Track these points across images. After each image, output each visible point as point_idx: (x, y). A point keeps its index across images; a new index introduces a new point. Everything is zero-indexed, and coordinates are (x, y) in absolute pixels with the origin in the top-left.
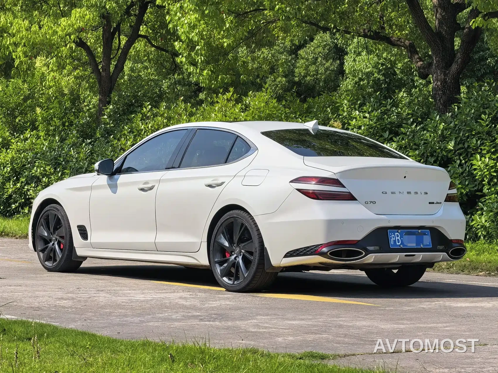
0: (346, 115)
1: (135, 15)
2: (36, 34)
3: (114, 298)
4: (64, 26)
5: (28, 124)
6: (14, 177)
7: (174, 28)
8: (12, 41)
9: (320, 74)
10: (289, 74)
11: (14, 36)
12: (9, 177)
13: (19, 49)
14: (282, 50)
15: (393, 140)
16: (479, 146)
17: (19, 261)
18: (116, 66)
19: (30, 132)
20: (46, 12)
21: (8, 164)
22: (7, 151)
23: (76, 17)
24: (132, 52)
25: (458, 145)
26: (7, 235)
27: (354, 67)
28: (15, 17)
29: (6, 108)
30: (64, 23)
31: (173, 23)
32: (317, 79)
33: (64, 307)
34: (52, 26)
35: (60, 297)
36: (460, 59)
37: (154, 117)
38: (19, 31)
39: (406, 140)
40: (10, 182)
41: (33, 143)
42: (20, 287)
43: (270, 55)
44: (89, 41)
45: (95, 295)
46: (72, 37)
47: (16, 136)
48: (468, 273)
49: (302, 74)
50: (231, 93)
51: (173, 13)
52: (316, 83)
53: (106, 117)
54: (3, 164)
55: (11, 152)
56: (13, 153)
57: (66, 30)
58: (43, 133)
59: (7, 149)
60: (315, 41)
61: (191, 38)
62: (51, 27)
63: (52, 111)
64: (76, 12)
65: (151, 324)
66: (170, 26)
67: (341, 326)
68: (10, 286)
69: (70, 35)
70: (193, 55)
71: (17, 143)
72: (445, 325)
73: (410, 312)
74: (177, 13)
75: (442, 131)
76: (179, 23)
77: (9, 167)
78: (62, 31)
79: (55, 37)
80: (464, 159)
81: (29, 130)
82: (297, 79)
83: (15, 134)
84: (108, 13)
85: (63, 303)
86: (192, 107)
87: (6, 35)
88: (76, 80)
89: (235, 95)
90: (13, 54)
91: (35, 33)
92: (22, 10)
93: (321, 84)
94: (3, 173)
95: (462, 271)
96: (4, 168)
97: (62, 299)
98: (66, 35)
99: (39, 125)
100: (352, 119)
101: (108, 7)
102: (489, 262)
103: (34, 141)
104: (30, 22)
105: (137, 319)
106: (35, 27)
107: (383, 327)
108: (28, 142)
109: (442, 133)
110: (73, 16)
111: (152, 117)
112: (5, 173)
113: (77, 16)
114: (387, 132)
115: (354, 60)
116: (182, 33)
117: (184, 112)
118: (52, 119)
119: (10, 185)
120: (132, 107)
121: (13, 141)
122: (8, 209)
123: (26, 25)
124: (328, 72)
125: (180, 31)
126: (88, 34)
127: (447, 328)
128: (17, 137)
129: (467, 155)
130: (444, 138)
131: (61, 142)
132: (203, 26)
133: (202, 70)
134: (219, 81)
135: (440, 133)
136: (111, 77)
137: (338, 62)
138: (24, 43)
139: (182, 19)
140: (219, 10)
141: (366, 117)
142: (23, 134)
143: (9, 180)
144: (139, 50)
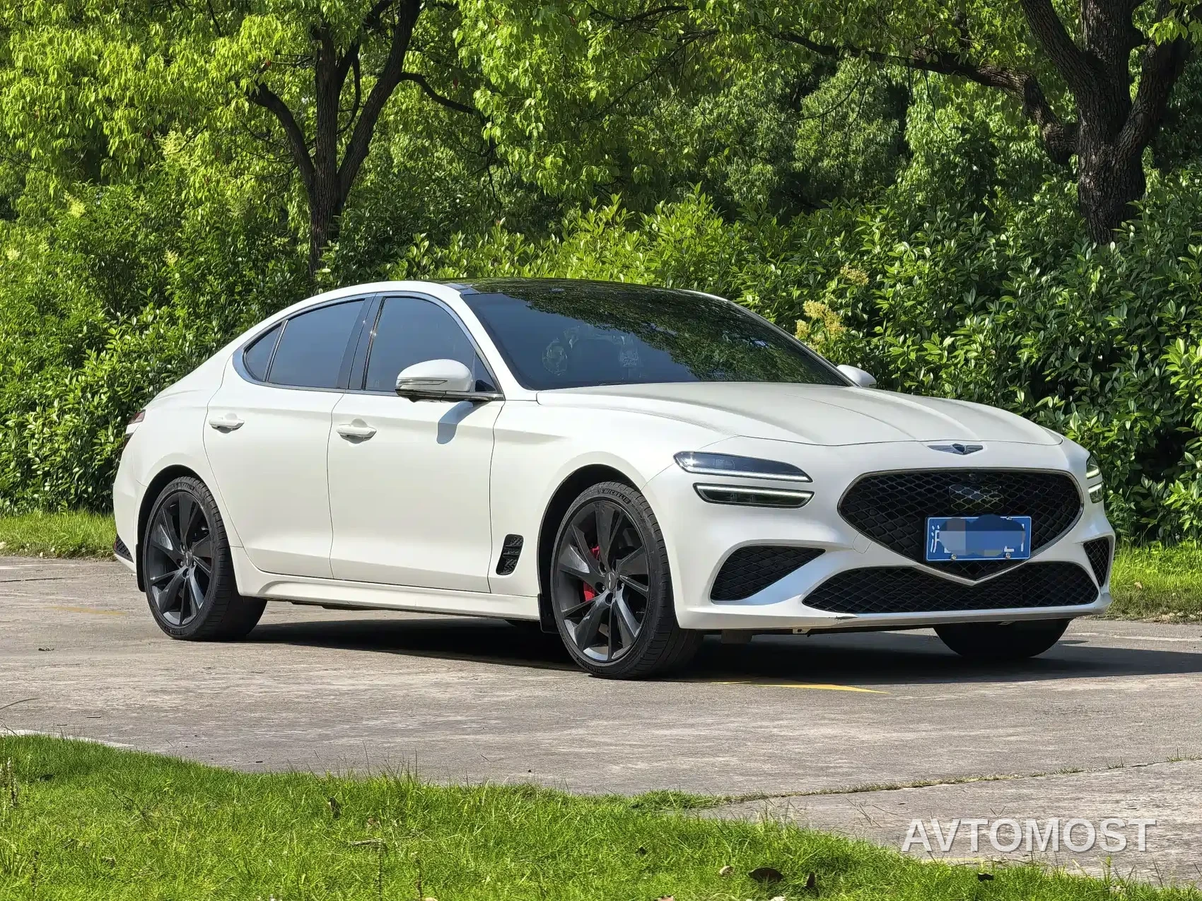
0: (879, 253)
1: (393, 26)
2: (157, 77)
3: (284, 688)
4: (223, 56)
5: (149, 291)
6: (116, 417)
7: (470, 58)
8: (100, 96)
9: (854, 152)
10: (780, 153)
11: (106, 82)
12: (105, 416)
13: (118, 114)
14: (763, 98)
15: (987, 309)
16: (1184, 319)
17: (97, 612)
18: (350, 148)
19: (153, 309)
20: (180, 24)
21: (102, 386)
22: (98, 355)
23: (250, 37)
24: (389, 113)
25: (1136, 316)
26: (93, 552)
27: (928, 135)
28: (107, 37)
29: (97, 255)
30: (223, 51)
31: (470, 45)
32: (846, 165)
33: (158, 710)
34: (195, 57)
35: (158, 688)
36: (1141, 115)
37: (437, 268)
38: (117, 71)
39: (1017, 309)
40: (107, 429)
41: (159, 336)
42: (77, 669)
43: (735, 110)
44: (286, 90)
45: (241, 682)
46: (244, 83)
47: (121, 319)
48: (1136, 616)
49: (812, 153)
50: (615, 208)
51: (469, 23)
52: (843, 174)
53: (327, 270)
54: (92, 386)
55: (108, 357)
56: (115, 359)
57: (229, 67)
58: (185, 311)
59: (99, 352)
60: (839, 74)
61: (511, 80)
62: (193, 59)
63: (202, 259)
64: (251, 26)
65: (344, 741)
66: (463, 53)
67: (770, 738)
68: (55, 666)
69: (236, 78)
70: (518, 120)
71: (122, 336)
72: (1011, 731)
73: (947, 705)
74: (477, 21)
75: (1100, 285)
76: (482, 45)
77: (105, 393)
78: (219, 68)
79: (203, 85)
80: (1151, 351)
81: (151, 305)
82: (798, 165)
83: (119, 314)
84: (324, 24)
85: (160, 700)
86: (526, 241)
87: (86, 79)
88: (260, 185)
89: (625, 211)
90: (105, 124)
91: (156, 74)
92: (125, 21)
93: (857, 177)
94: (92, 409)
95: (1124, 612)
96: (93, 397)
97: (164, 691)
98: (228, 80)
99: (172, 294)
100: (891, 261)
101: (325, 9)
102: (1187, 590)
103: (162, 331)
104: (143, 49)
105: (314, 732)
106: (156, 60)
107: (866, 738)
108: (147, 332)
109: (1099, 291)
110: (244, 32)
111: (432, 267)
112: (96, 408)
113: (254, 32)
114: (974, 292)
115: (930, 118)
116: (492, 69)
117: (508, 253)
118: (203, 276)
119: (107, 436)
120: (387, 246)
121: (113, 331)
122: (105, 493)
123: (135, 56)
124: (873, 148)
125: (487, 64)
126: (284, 74)
127: (1009, 738)
128: (125, 322)
129: (1157, 339)
130: (1103, 303)
131: (226, 332)
132: (540, 51)
133: (540, 157)
134: (583, 181)
135: (1093, 289)
136: (338, 176)
137: (896, 123)
138: (131, 99)
139: (491, 37)
140: (570, 13)
141: (923, 257)
142: (136, 316)
143: (104, 422)
144: (407, 109)
